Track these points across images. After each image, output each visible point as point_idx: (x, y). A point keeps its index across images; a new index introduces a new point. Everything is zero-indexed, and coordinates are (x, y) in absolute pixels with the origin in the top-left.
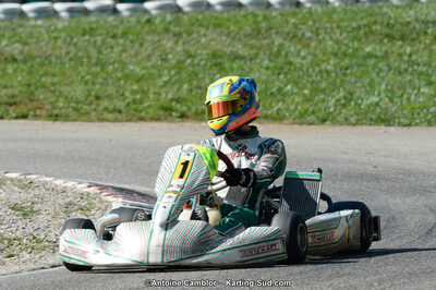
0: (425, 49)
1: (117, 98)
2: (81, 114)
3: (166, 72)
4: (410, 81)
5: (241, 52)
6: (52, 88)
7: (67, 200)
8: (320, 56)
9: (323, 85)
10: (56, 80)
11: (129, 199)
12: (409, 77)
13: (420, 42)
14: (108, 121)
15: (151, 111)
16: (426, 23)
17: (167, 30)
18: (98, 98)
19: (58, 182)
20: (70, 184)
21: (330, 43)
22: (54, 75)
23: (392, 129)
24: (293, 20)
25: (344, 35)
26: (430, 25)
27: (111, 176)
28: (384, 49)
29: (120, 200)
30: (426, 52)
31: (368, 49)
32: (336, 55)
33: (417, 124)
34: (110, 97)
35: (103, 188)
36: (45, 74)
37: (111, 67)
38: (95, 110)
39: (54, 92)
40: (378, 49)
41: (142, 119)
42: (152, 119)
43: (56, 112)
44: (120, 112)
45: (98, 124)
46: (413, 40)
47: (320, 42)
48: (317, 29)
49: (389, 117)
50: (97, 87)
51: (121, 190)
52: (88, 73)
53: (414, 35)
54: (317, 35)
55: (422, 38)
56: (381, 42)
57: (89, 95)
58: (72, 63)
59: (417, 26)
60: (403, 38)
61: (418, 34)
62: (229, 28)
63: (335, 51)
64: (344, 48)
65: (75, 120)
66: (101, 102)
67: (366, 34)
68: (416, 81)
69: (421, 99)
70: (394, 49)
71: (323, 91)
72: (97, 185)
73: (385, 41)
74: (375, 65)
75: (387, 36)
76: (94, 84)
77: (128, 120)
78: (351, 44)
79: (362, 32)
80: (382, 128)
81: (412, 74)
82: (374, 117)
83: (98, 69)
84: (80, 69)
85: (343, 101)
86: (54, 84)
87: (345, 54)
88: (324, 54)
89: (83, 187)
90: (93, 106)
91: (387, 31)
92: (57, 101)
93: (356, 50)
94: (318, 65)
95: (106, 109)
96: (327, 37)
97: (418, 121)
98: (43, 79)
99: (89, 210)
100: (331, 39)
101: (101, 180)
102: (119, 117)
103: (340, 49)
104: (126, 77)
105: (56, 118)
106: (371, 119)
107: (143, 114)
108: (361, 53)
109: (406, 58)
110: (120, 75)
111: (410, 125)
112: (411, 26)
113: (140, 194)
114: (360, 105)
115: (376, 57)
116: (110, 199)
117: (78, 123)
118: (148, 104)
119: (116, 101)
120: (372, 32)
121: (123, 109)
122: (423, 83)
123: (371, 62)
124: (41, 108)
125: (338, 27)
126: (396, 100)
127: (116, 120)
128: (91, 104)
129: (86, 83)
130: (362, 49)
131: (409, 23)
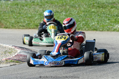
0: (108, 10)
1: (23, 22)
2: (13, 27)
3: (37, 16)
4: (104, 19)
5: (58, 10)
6: (6, 20)
7: (6, 50)
8: (80, 12)
9: (80, 20)
10: (7, 17)
11: (22, 50)
12: (104, 18)
13: (107, 8)
14: (21, 29)
15: (32, 26)
16: (109, 3)
17: (38, 4)
18: (18, 22)
19: (4, 45)
20: (7, 46)
21: (83, 8)
22: (7, 16)
23: (97, 32)
24: (73, 2)
25: (86, 6)
26: (110, 4)
27: (19, 44)
28: (97, 10)
29: (20, 50)
30: (109, 11)
31: (93, 10)
32: (84, 12)
33: (104, 31)
34: (21, 22)
35: (16, 47)
36: (4, 16)
37: (22, 14)
38: (17, 26)
39: (6, 21)
40: (95, 10)
41: (30, 28)
42: (33, 28)
43: (6, 26)
44: (24, 26)
45: (18, 30)
46: (105, 8)
47: (80, 8)
48: (79, 5)
49: (97, 29)
50: (18, 19)
51: (21, 47)
52: (16, 16)
53: (105, 7)
54: (79, 6)
55: (108, 7)
56: (96, 8)
57: (16, 22)
58: (12, 13)
59: (107, 4)
60: (102, 7)
61: (107, 6)
62: (55, 4)
63: (84, 10)
64: (86, 10)
65: (12, 28)
66: (19, 24)
67: (92, 6)
68: (105, 19)
69: (106, 24)
70: (100, 10)
71: (80, 21)
72: (14, 46)
73: (98, 8)
74: (94, 15)
75: (98, 7)
76: (17, 19)
77: (26, 29)
78: (88, 9)
79: (91, 6)
80: (95, 32)
81: (104, 17)
82: (93, 29)
83: (19, 15)
84: (14, 14)
85: (85, 24)
86: (6, 19)
87: (86, 12)
88: (81, 11)
89: (10, 47)
90: (17, 25)
91: (98, 5)
92: (7, 23)
93: (90, 10)
94: (79, 14)
95: (20, 25)
96: (82, 7)
97: (105, 30)
98: (4, 17)
99: (11, 53)
100: (83, 7)
101: (16, 44)
102: (24, 28)
103: (85, 10)
104: (26, 17)
105: (7, 28)
106: (92, 29)
107: (30, 27)
108: (91, 11)
109: (103, 13)
110: (25, 16)
111: (102, 31)
112: (105, 4)
113: (26, 49)
114: (89, 25)
115: (95, 12)
116: (17, 50)
117: (12, 29)
118: (32, 24)
119: (23, 23)
120: (94, 6)
121: (25, 25)
122: (107, 20)
123: (94, 14)
124: (3, 25)
125: (85, 4)
126: (99, 24)
127: (23, 29)
128: (16, 24)
129: (15, 18)
130: (91, 10)
131: (104, 3)
